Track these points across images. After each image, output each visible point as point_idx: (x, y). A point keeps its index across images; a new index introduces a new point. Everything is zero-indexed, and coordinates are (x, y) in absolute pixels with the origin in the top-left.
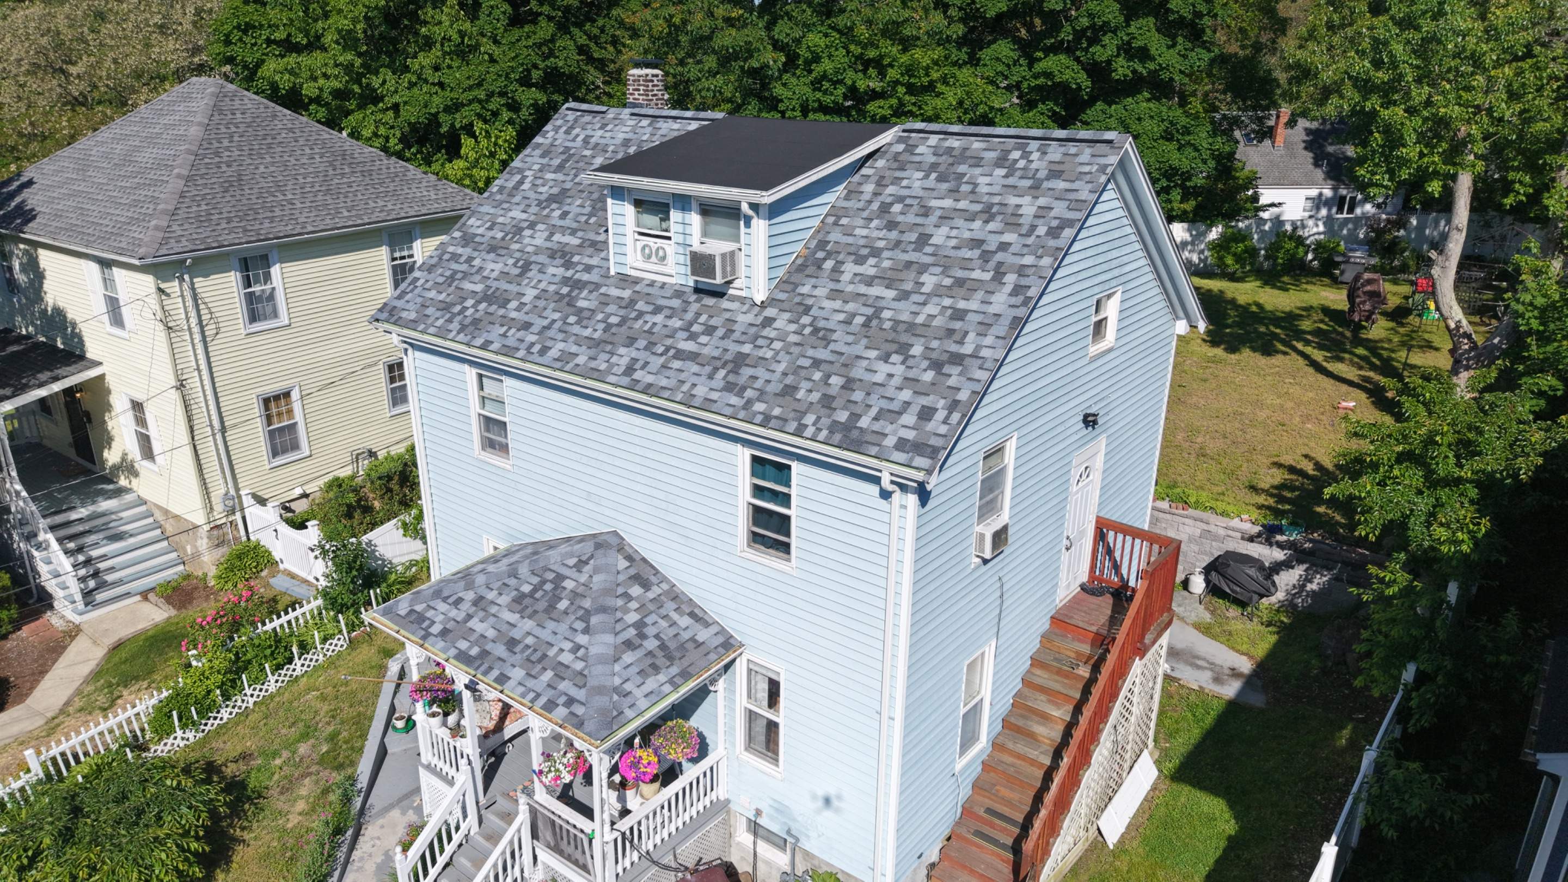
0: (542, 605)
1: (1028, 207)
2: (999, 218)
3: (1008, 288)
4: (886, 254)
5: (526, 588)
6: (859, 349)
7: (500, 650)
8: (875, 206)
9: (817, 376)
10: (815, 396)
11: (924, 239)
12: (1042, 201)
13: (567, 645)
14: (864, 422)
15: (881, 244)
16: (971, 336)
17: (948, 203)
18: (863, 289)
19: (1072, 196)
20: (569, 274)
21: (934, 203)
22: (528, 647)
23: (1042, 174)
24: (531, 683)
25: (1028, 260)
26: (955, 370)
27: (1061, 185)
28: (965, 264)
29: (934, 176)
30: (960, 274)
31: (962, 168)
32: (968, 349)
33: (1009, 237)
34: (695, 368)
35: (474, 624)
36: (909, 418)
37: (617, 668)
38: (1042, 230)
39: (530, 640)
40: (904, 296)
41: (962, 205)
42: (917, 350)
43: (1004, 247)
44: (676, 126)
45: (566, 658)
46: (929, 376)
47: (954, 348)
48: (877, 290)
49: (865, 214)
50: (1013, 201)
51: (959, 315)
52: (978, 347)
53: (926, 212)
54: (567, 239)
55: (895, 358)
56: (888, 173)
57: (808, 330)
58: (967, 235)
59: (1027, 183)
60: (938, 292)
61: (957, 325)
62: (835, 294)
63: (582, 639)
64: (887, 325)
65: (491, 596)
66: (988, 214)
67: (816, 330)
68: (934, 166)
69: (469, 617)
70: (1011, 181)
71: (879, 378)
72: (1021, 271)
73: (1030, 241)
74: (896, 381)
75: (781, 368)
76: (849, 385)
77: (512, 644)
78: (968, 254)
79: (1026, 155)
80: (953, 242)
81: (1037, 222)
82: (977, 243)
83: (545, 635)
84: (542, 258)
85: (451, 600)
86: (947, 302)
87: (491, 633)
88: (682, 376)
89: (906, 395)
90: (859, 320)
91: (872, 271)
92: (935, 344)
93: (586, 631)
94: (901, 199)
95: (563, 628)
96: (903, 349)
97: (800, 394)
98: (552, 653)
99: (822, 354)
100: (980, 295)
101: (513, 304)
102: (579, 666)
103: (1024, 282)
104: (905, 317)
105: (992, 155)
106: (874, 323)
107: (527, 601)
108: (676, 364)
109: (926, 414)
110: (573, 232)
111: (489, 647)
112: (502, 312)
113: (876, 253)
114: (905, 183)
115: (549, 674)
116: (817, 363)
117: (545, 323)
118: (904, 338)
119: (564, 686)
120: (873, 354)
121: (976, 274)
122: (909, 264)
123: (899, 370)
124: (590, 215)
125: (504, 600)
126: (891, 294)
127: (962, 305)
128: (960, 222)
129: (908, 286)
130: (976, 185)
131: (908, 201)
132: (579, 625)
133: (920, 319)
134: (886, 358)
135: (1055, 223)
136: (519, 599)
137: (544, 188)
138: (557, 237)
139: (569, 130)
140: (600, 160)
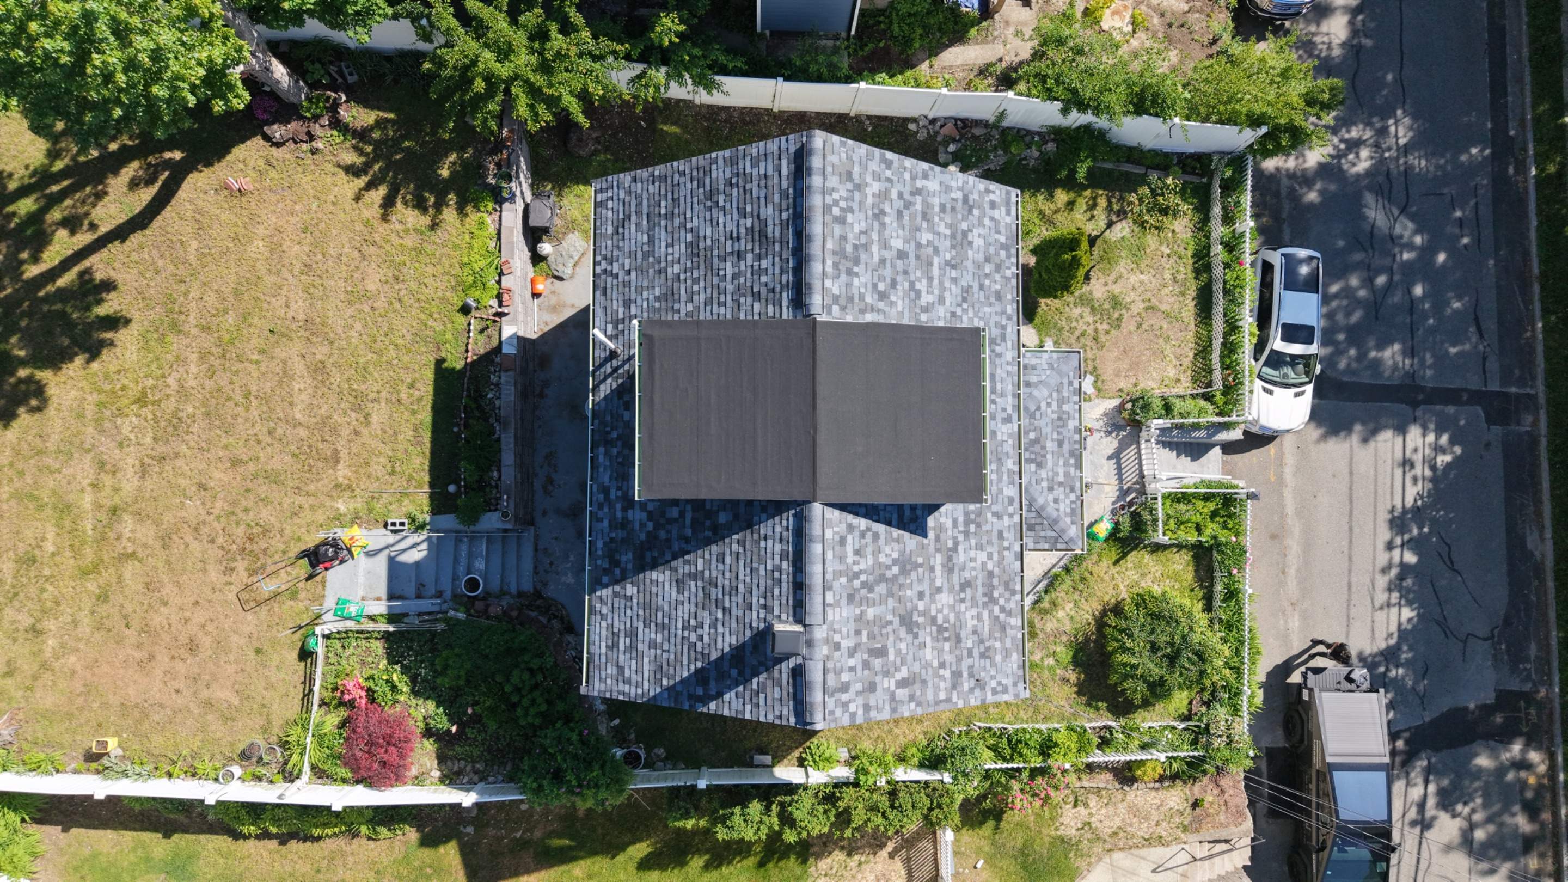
0: (1037, 448)
1: (874, 187)
2: (881, 206)
3: (924, 182)
4: (912, 278)
5: (1033, 467)
6: (969, 264)
7: (1066, 447)
8: (881, 305)
9: (987, 282)
10: (997, 277)
11: (902, 255)
12: (869, 179)
13: (1049, 410)
14: (1003, 239)
15: (906, 285)
16: (953, 195)
17: (875, 248)
18: (936, 282)
19: (864, 159)
20: (961, 538)
21: (876, 259)
22: (1059, 433)
23: (849, 186)
24: (1071, 412)
25: (907, 176)
26: (971, 197)
27: (856, 170)
28: (913, 217)
29: (856, 269)
30: (919, 218)
31: (849, 248)
32: (958, 195)
33: (894, 195)
34: (999, 371)
35: (1061, 478)
36: (996, 214)
37: (1044, 377)
38: (888, 173)
39: (1055, 436)
40: (936, 251)
41: (875, 236)
42: (964, 226)
43: (901, 196)
44: (829, 555)
45: (1054, 406)
46: (976, 212)
47: (960, 203)
48: (936, 271)
49: (887, 309)
50: (870, 200)
51: (943, 208)
52: (959, 189)
53: (883, 261)
54: (938, 569)
55: (970, 238)
56: (856, 308)
57: (965, 306)
58: (895, 225)
59: (857, 195)
60: (932, 229)
61: (948, 206)
62: (941, 300)
63: (1043, 405)
64: (954, 252)
65: (1045, 484)
66: (880, 214)
67: (964, 300)
68: (850, 272)
69: (1060, 484)
70: (855, 206)
71: (981, 242)
72: (914, 178)
73: (895, 179)
74: (981, 231)
75: (987, 309)
76: (987, 260)
77: (1060, 443)
78: (907, 218)
79: (836, 203)
80: (901, 232)
81: (883, 177)
82: (900, 214)
83: (1049, 430)
84: (955, 578)
85: (1056, 506)
86: (936, 219)
87: (1061, 463)
88: (1004, 375)
89: (987, 221)
90: (954, 274)
91: (924, 281)
92: (960, 216)
93: (1039, 408)
94: (875, 286)
95: (1042, 423)
96: (965, 234)
97: (998, 287)
98: (1055, 416)
99: (976, 286)
100: (930, 200)
101: (990, 566)
102: (1055, 395)
103: (920, 175)
104: (948, 243)
105: (838, 230)
106: (953, 262)
107: (1039, 460)
108: (999, 386)
109: (993, 205)
110: (932, 569)
111: (1067, 455)
112: (996, 570)
113: (912, 285)
114: (862, 290)
115: (1065, 407)
116: (981, 287)
117: (995, 520)
118: (959, 237)
119: (1065, 394)
120: (970, 252)
121: (918, 207)
122: (918, 257)
123: (976, 232)
124: (916, 566)
125: (1043, 474)
126: (936, 261)
127: (937, 209)
128: (887, 233)
129: (930, 250)
130: (861, 232)
131: (876, 280)
132: (1038, 415)
133: (948, 232)
134: (971, 243)
135: (883, 166)
136: (1040, 465)
137: (903, 646)
138: (938, 583)
139: (845, 688)
140: (871, 613)
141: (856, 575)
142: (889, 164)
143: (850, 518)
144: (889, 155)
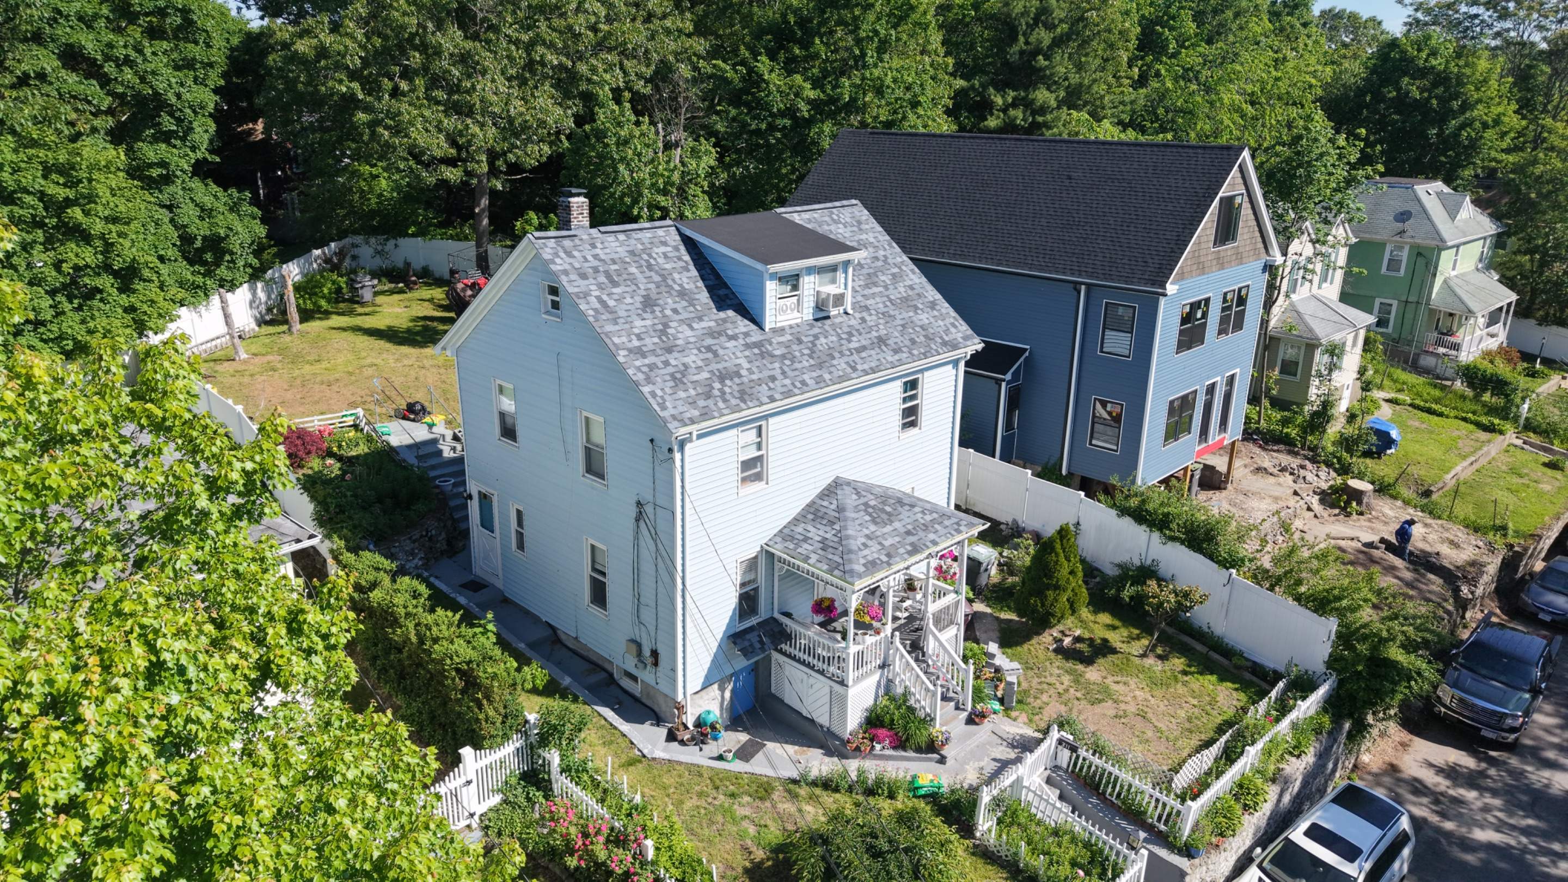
2: (868, 246)
3: (909, 272)
6: (906, 314)
7: (912, 538)
9: (911, 330)
11: (859, 263)
12: (871, 235)
14: (946, 338)
18: (870, 291)
19: (876, 230)
20: (741, 342)
24: (940, 533)
25: (899, 259)
27: (866, 226)
36: (953, 329)
40: (886, 288)
42: (920, 306)
43: (885, 257)
48: (875, 289)
51: (911, 288)
55: (919, 312)
57: (880, 316)
59: (856, 228)
60: (893, 282)
61: (917, 292)
62: (865, 297)
63: (918, 509)
64: (899, 301)
65: (866, 531)
66: (862, 245)
67: (884, 315)
69: (880, 544)
70: (849, 229)
72: (903, 264)
75: (896, 334)
76: (922, 328)
77: (909, 533)
80: (869, 261)
81: (880, 244)
83: (908, 520)
84: (710, 341)
85: (861, 547)
86: (901, 285)
88: (875, 358)
89: (941, 323)
90: (888, 304)
91: (862, 283)
92: (921, 301)
95: (906, 513)
97: (917, 340)
98: (922, 521)
104: (899, 296)
105: (827, 219)
106: (894, 302)
107: (878, 520)
111: (908, 542)
115: (937, 526)
116: (903, 326)
117: (778, 371)
118: (911, 303)
122: (869, 275)
123: (926, 315)
125: (873, 528)
126: (881, 289)
129: (882, 284)
130: (841, 234)
132: (907, 507)
133: (904, 294)
135: (886, 243)
136: (875, 522)
137: (629, 300)
138: (695, 325)
139: (569, 254)
140: (633, 270)
141: (650, 255)
142: (890, 245)
143: (682, 248)
144: (894, 245)
